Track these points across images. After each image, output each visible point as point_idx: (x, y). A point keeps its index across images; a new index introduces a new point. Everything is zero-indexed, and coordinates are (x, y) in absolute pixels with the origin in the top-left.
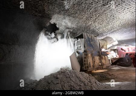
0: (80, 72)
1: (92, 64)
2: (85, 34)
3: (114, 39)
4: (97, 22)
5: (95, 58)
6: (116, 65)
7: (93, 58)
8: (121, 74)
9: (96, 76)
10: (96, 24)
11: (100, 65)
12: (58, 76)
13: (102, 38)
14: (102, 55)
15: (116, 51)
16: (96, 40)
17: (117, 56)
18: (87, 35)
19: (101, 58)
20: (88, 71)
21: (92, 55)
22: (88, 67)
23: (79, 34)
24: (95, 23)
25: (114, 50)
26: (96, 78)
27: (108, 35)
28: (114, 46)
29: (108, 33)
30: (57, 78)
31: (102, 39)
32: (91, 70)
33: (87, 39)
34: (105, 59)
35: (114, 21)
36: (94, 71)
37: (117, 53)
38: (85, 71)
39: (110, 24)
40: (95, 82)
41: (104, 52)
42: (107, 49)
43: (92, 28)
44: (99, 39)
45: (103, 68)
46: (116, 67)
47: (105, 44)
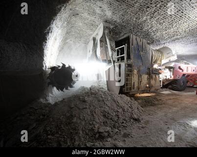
0: (119, 94)
1: (136, 85)
2: (133, 37)
3: (174, 52)
4: (156, 19)
5: (142, 77)
6: (167, 88)
7: (140, 76)
8: (170, 99)
9: (140, 101)
10: (153, 22)
11: (147, 87)
12: (86, 98)
13: (158, 48)
14: (153, 73)
15: (172, 69)
16: (148, 49)
17: (171, 77)
18: (136, 39)
19: (150, 78)
20: (131, 93)
21: (139, 71)
22: (131, 88)
24: (152, 20)
25: (170, 68)
26: (139, 104)
27: (167, 45)
28: (170, 62)
29: (168, 41)
30: (84, 101)
31: (158, 50)
32: (134, 93)
33: (135, 46)
34: (155, 80)
35: (180, 22)
36: (138, 95)
37: (172, 73)
38: (127, 94)
39: (174, 26)
40: (138, 108)
41: (156, 70)
42: (160, 66)
43: (145, 28)
44: (153, 48)
45: (151, 91)
46: (166, 91)
47: (160, 57)
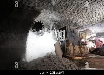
0: (62, 57)
1: (72, 52)
3: (93, 32)
4: (79, 17)
5: (75, 47)
6: (93, 54)
7: (74, 46)
8: (97, 61)
9: (76, 62)
10: (78, 19)
11: (79, 53)
13: (83, 30)
14: (82, 45)
15: (94, 42)
16: (77, 31)
17: (94, 46)
18: (69, 27)
19: (80, 47)
20: (69, 57)
21: (73, 44)
22: (69, 53)
23: (62, 26)
24: (77, 17)
25: (93, 41)
26: (75, 64)
27: (88, 28)
28: (92, 37)
29: (88, 26)
31: (83, 31)
32: (71, 57)
34: (84, 48)
35: (93, 16)
36: (74, 58)
37: (94, 44)
38: (67, 57)
39: (90, 19)
40: (75, 67)
41: (83, 42)
42: (86, 40)
43: (74, 22)
44: (80, 31)
45: (82, 55)
46: (93, 55)
47: (85, 35)
